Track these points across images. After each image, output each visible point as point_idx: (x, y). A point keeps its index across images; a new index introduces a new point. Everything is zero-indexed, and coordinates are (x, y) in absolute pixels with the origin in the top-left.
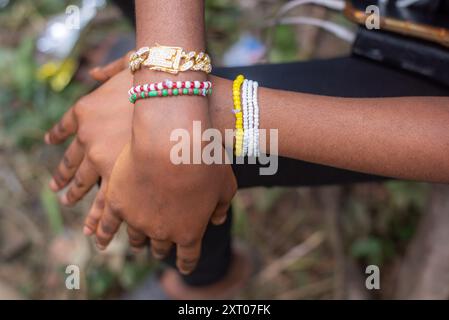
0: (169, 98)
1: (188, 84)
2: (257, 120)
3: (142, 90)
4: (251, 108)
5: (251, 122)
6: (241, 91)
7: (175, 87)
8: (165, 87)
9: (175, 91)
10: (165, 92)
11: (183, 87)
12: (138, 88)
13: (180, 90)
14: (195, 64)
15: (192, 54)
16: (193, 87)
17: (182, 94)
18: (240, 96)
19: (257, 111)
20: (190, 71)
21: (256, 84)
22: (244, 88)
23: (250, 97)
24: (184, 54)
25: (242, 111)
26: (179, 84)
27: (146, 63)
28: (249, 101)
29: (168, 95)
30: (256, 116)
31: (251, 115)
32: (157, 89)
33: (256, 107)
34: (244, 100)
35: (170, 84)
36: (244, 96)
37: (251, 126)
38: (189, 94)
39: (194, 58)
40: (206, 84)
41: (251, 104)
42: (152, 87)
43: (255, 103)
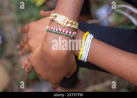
0: (59, 35)
1: (67, 32)
2: (88, 50)
3: (50, 29)
4: (88, 45)
5: (86, 50)
6: (86, 38)
7: (62, 32)
8: (58, 31)
9: (61, 33)
10: (58, 32)
11: (65, 32)
12: (49, 28)
13: (63, 33)
14: (72, 25)
15: (72, 21)
16: (68, 33)
17: (64, 35)
18: (85, 40)
19: (89, 47)
20: (69, 27)
21: (92, 37)
22: (87, 37)
23: (88, 41)
24: (69, 21)
25: (84, 45)
26: (64, 31)
27: (54, 20)
28: (88, 43)
29: (58, 34)
30: (89, 49)
31: (87, 48)
32: (55, 30)
33: (90, 45)
34: (86, 42)
35: (60, 30)
36: (86, 40)
37: (86, 51)
38: (66, 35)
39: (72, 23)
40: (73, 33)
41: (88, 44)
42: (54, 29)
43: (90, 44)
